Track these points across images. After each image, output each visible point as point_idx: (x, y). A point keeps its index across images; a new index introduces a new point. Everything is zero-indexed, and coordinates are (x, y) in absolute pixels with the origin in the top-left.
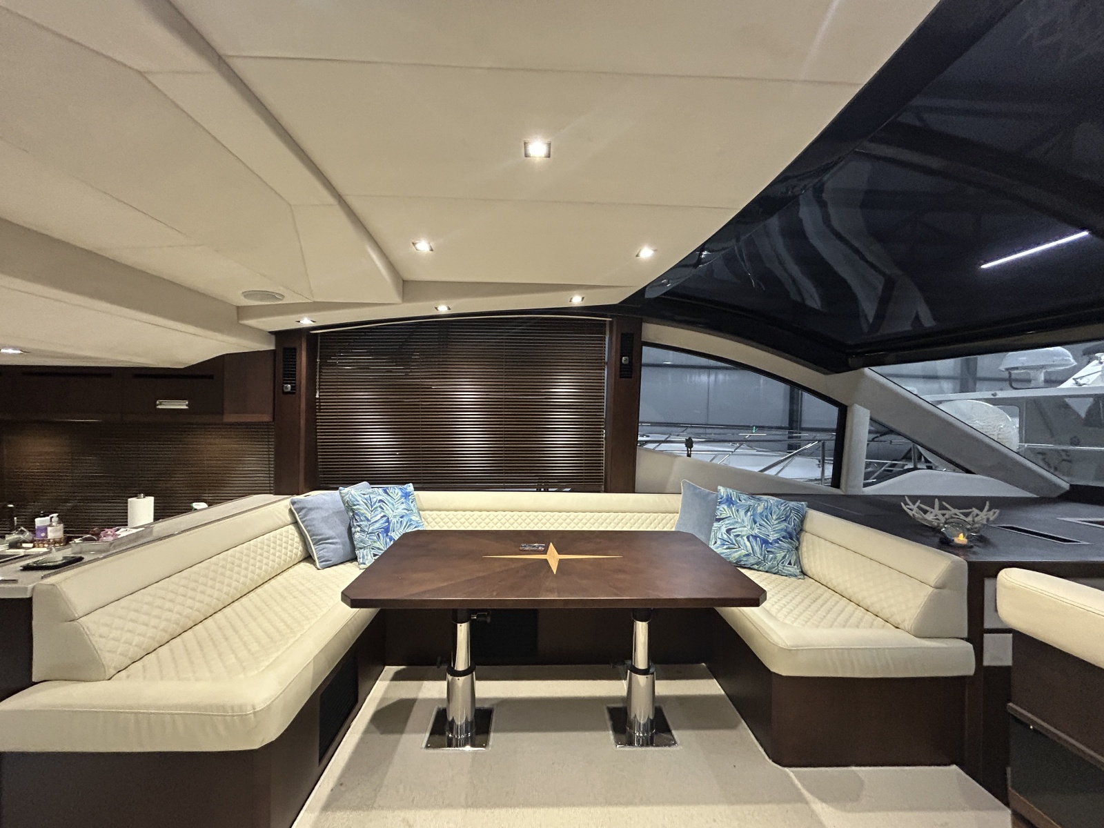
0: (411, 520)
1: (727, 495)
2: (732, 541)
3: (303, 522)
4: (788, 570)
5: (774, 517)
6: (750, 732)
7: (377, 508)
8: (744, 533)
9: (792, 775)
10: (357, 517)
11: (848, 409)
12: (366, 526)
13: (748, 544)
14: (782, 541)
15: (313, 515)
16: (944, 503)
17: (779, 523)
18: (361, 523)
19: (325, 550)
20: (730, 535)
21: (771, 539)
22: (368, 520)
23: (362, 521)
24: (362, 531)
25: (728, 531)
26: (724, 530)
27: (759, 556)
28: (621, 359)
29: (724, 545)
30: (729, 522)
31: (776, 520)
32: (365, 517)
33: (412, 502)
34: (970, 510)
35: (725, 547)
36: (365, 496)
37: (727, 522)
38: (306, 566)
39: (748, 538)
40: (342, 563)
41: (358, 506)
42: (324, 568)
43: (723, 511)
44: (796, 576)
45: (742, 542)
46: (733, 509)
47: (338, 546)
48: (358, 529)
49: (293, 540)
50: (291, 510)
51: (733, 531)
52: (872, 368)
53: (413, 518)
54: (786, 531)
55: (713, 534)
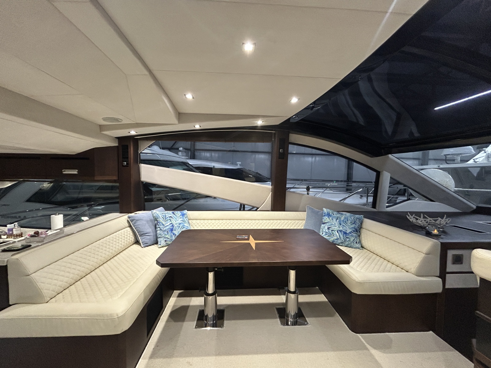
0: (184, 225)
1: (328, 212)
2: (330, 233)
3: (134, 226)
4: (356, 246)
5: (349, 222)
6: (340, 318)
7: (168, 220)
8: (335, 229)
9: (360, 337)
10: (158, 224)
11: (381, 173)
12: (162, 227)
13: (337, 234)
14: (352, 233)
15: (138, 223)
16: (425, 215)
17: (351, 225)
18: (160, 226)
19: (145, 239)
20: (329, 230)
21: (348, 232)
22: (163, 225)
23: (161, 225)
24: (161, 230)
25: (328, 228)
26: (326, 228)
27: (342, 239)
28: (280, 150)
29: (326, 234)
30: (329, 224)
31: (350, 223)
32: (162, 223)
33: (185, 218)
34: (438, 219)
35: (327, 235)
36: (163, 215)
37: (328, 224)
38: (136, 247)
39: (337, 231)
40: (153, 245)
41: (159, 219)
42: (145, 247)
43: (326, 219)
44: (359, 248)
45: (335, 233)
46: (330, 218)
47: (151, 237)
48: (159, 229)
49: (130, 234)
50: (128, 221)
51: (330, 228)
52: (392, 154)
53: (185, 225)
54: (354, 228)
55: (321, 229)
